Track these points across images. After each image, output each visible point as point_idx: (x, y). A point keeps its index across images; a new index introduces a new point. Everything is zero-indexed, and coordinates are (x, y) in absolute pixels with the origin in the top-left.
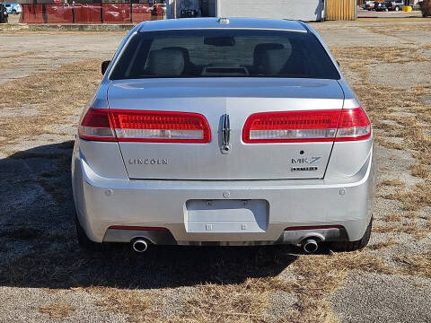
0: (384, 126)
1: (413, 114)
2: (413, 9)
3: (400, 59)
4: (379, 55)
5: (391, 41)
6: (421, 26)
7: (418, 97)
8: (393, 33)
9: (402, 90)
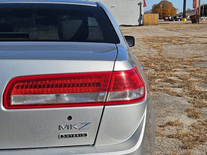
0: (170, 81)
1: (188, 73)
2: (187, 20)
3: (180, 42)
4: (169, 41)
5: (176, 34)
6: (191, 27)
7: (191, 63)
8: (177, 30)
9: (182, 59)
